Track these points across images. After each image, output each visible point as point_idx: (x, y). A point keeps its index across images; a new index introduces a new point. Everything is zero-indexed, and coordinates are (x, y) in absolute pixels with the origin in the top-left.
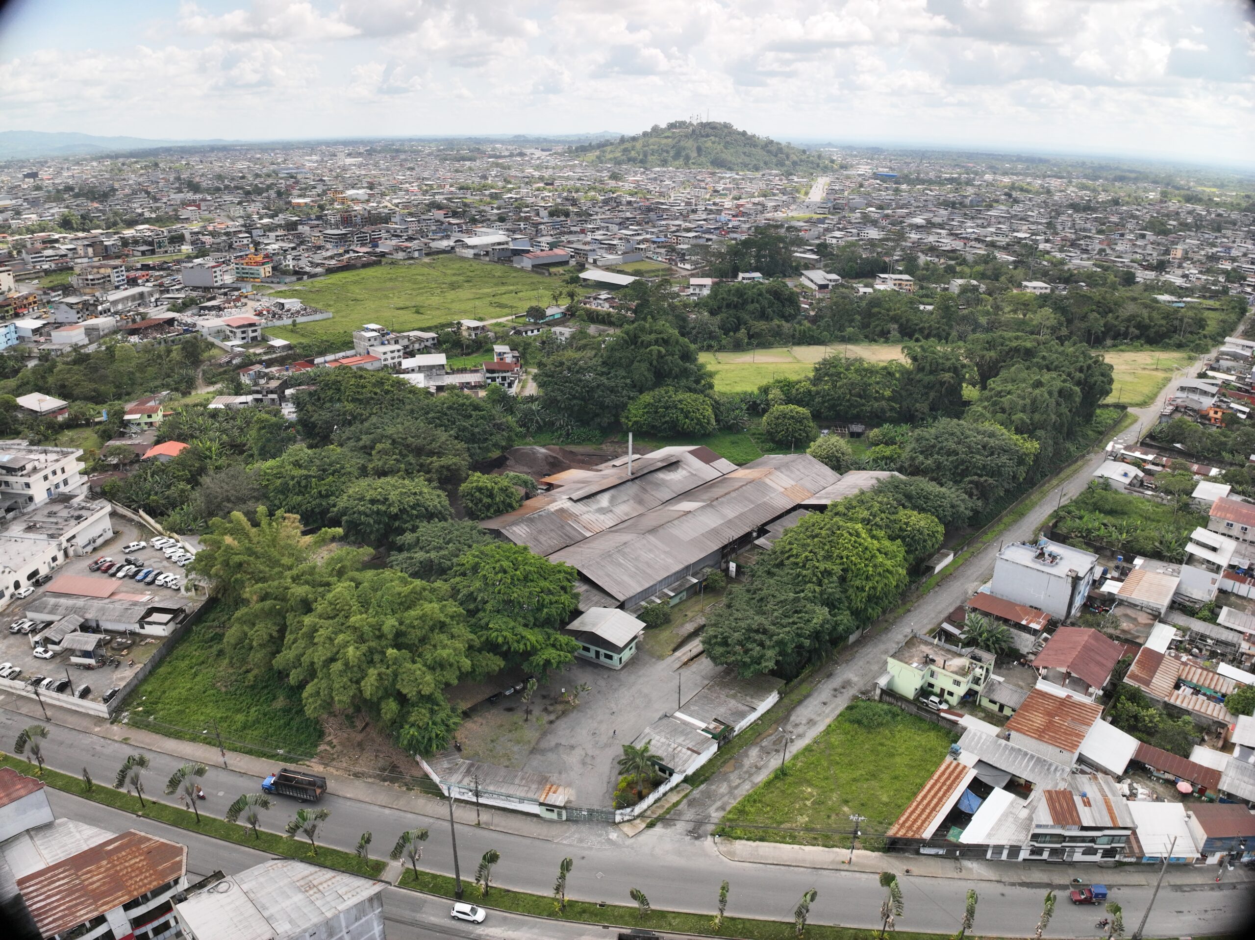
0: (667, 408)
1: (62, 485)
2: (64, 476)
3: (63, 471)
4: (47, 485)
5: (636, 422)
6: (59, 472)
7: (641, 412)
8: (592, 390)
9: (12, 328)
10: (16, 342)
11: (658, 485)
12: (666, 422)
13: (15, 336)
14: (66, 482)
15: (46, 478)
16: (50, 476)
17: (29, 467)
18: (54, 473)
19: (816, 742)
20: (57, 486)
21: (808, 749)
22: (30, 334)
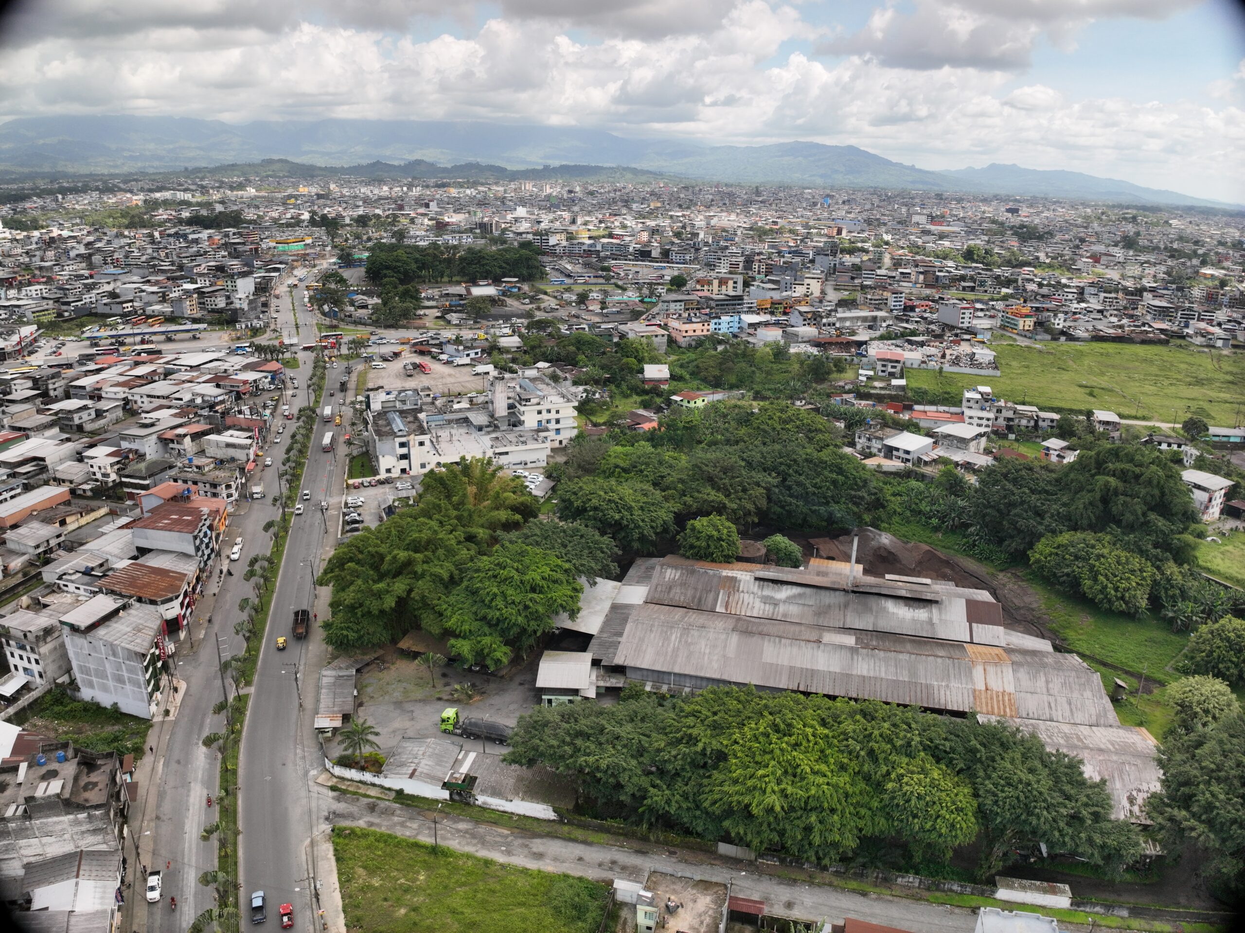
0: (1077, 558)
1: (553, 422)
2: (558, 416)
3: (558, 412)
4: (539, 417)
5: (1038, 561)
6: (553, 412)
7: (1048, 550)
8: (1012, 505)
9: (736, 318)
10: (736, 330)
11: (868, 609)
12: (1068, 575)
13: (737, 325)
14: (558, 421)
15: (540, 412)
16: (544, 412)
17: (534, 401)
18: (549, 411)
19: (503, 866)
20: (548, 421)
21: (488, 863)
22: (746, 326)
